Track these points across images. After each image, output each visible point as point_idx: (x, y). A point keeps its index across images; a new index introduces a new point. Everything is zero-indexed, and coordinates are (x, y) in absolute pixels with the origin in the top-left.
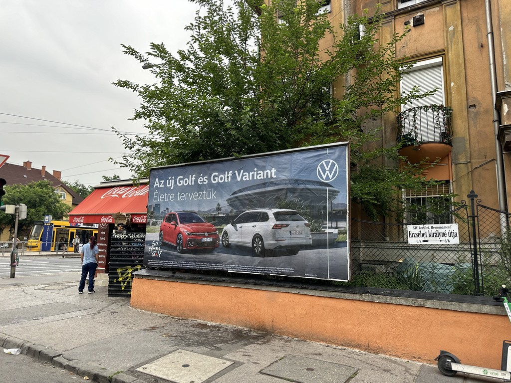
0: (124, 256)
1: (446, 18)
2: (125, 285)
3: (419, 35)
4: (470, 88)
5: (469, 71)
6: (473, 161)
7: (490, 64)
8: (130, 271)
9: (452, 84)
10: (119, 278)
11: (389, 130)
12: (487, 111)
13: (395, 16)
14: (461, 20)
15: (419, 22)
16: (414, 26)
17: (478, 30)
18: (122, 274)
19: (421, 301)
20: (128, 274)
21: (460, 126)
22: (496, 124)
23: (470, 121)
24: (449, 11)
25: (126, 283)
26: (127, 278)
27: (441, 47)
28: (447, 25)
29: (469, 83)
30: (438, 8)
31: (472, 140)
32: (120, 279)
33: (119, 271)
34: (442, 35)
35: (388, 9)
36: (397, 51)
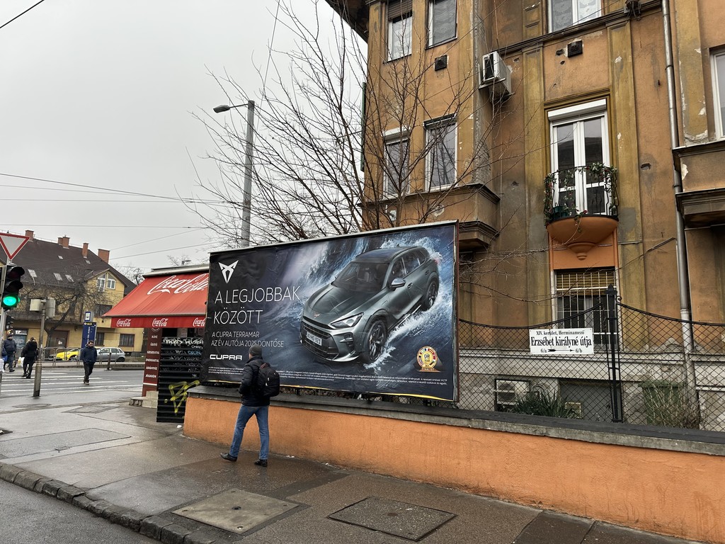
0: (178, 368)
1: (611, 45)
2: (178, 406)
3: (576, 69)
4: (642, 141)
5: (641, 118)
6: (646, 240)
7: (670, 109)
8: (186, 388)
9: (619, 136)
10: (171, 397)
11: (534, 199)
12: (665, 173)
13: (544, 44)
14: (632, 48)
15: (576, 52)
16: (570, 56)
17: (655, 62)
18: (176, 391)
20: (183, 391)
21: (629, 193)
22: (677, 190)
23: (643, 187)
24: (616, 36)
25: (180, 404)
26: (182, 397)
27: (605, 86)
28: (612, 55)
29: (642, 134)
30: (601, 32)
31: (644, 212)
32: (173, 399)
33: (171, 388)
34: (606, 68)
35: (536, 33)
36: (547, 90)
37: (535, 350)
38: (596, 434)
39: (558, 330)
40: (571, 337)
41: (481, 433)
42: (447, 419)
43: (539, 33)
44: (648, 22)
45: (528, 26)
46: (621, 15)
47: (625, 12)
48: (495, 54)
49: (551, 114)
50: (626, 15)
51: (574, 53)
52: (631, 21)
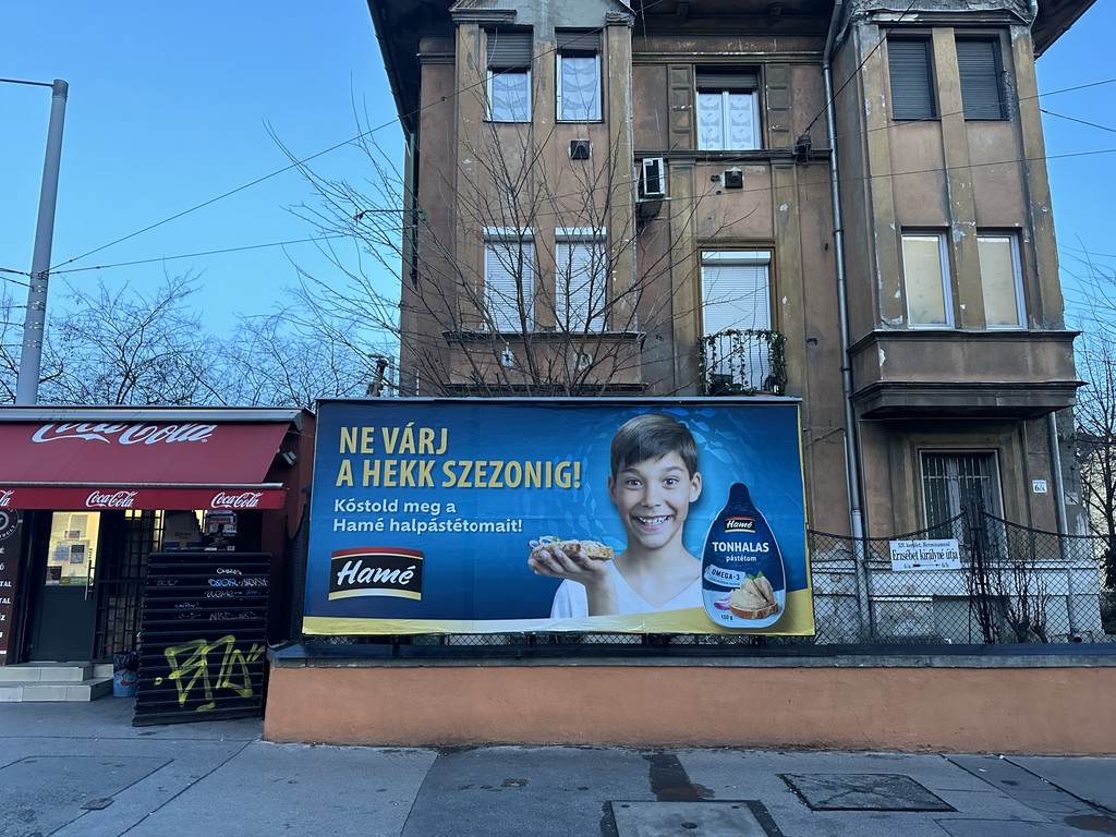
0: (187, 613)
1: (776, 188)
2: (188, 688)
3: (734, 205)
4: (808, 311)
5: (808, 284)
6: (814, 428)
7: (838, 280)
8: (205, 651)
9: (785, 300)
10: (170, 671)
11: (685, 360)
12: (832, 353)
13: (698, 160)
14: (798, 198)
15: (734, 183)
16: (727, 187)
17: (821, 222)
18: (181, 659)
19: (926, 660)
20: (199, 658)
21: (794, 369)
22: (847, 374)
23: (809, 364)
24: (781, 178)
25: (192, 683)
26: (198, 668)
27: (769, 235)
28: (774, 202)
29: (808, 303)
30: (763, 168)
32: (173, 676)
33: (171, 653)
34: (770, 214)
35: (684, 144)
36: (700, 223)
37: (897, 565)
38: (983, 658)
39: (921, 542)
40: (937, 550)
41: (851, 672)
42: (804, 659)
43: (690, 145)
44: (815, 171)
45: (676, 132)
46: (787, 155)
47: (794, 153)
48: (661, 161)
49: (706, 255)
50: (793, 157)
51: (734, 184)
52: (797, 165)
